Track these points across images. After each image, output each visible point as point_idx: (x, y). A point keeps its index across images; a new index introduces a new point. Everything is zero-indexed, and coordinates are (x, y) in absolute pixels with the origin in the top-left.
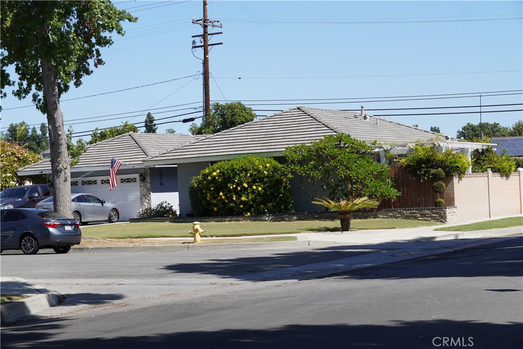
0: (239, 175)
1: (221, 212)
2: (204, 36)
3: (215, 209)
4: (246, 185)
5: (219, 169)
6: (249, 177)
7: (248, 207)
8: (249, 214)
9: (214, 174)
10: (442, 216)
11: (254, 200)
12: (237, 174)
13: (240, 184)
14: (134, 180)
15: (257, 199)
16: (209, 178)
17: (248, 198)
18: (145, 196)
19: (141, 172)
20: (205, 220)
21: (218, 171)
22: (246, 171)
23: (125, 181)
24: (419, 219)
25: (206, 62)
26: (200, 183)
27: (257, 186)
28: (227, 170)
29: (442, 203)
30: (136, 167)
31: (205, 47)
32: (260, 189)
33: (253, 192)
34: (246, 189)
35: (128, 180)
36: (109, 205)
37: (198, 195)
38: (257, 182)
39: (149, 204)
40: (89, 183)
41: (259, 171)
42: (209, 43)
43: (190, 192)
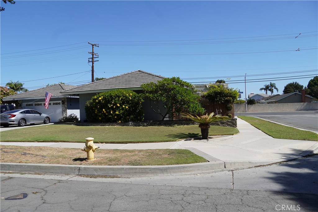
0: (115, 99)
1: (103, 120)
2: (92, 58)
3: (100, 118)
4: (119, 105)
5: (103, 96)
6: (121, 100)
7: (119, 117)
8: (120, 121)
9: (100, 98)
10: (234, 124)
11: (123, 114)
12: (113, 99)
13: (115, 104)
14: (59, 104)
15: (125, 113)
16: (97, 101)
17: (120, 112)
18: (64, 111)
19: (63, 100)
20: (94, 124)
21: (102, 97)
22: (119, 97)
23: (55, 104)
24: (220, 125)
25: (93, 67)
26: (91, 104)
27: (125, 106)
28: (107, 96)
29: (231, 116)
30: (59, 97)
31: (93, 62)
32: (127, 107)
33: (123, 109)
34: (118, 107)
35: (57, 104)
36: (44, 115)
37: (90, 110)
38: (125, 104)
39: (66, 115)
40: (38, 105)
41: (126, 97)
42: (94, 61)
43: (86, 109)
